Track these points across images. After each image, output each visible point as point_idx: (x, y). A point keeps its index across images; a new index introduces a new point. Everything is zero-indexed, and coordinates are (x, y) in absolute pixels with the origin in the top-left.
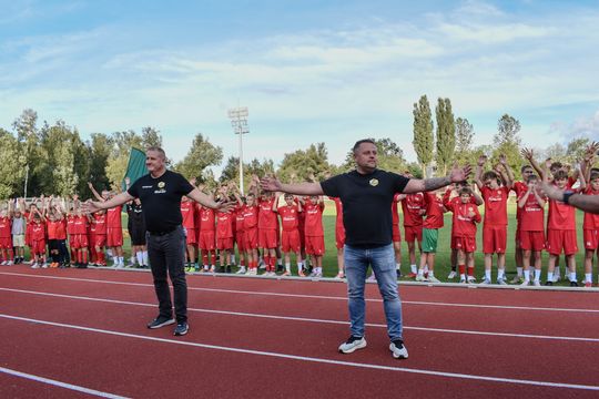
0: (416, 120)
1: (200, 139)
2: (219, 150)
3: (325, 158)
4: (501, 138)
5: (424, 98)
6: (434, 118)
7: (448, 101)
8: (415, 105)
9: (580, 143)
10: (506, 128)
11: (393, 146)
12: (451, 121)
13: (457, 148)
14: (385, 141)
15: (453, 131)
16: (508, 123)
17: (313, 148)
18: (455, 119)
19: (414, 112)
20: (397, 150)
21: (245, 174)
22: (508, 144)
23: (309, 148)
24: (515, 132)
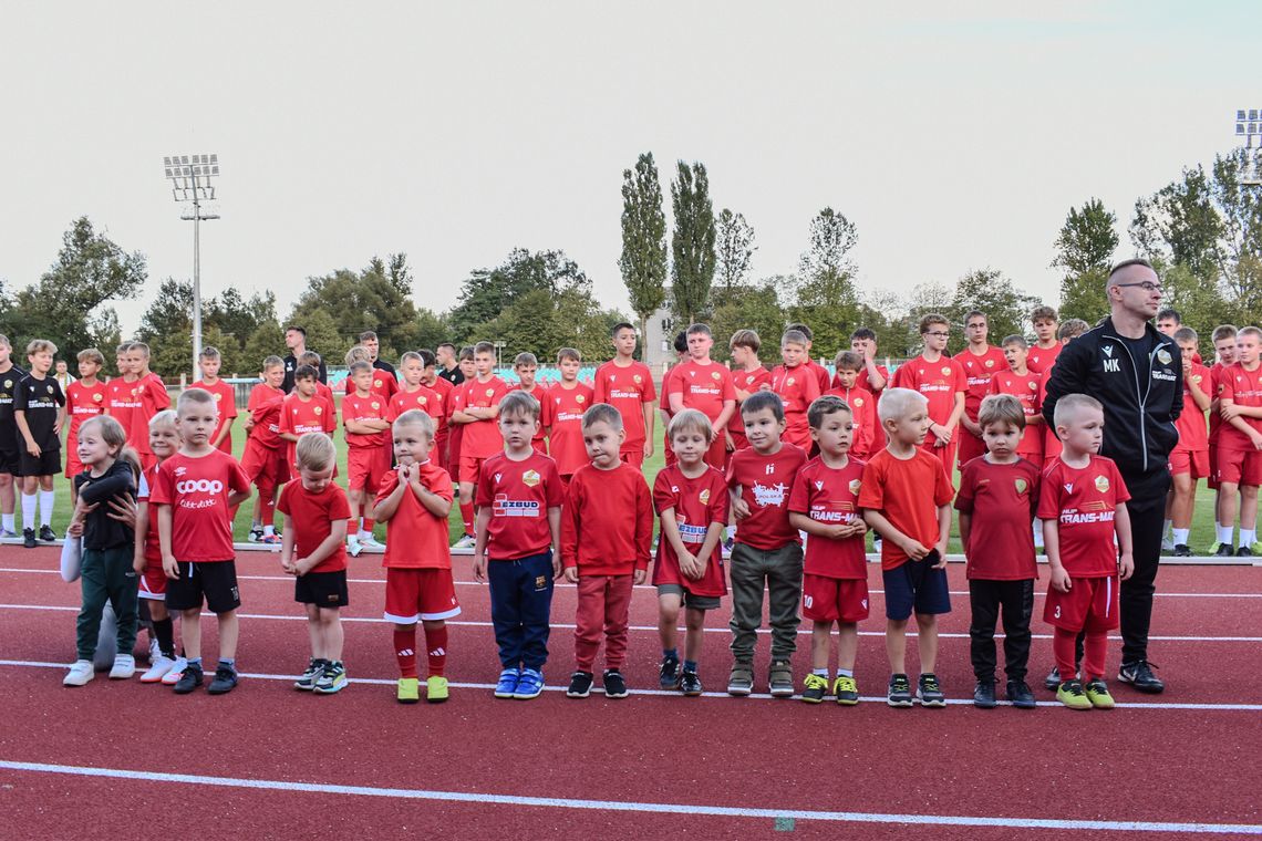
0: (628, 208)
1: (82, 232)
2: (137, 261)
3: (406, 291)
4: (814, 259)
5: (645, 162)
6: (667, 207)
7: (701, 170)
8: (628, 174)
9: (983, 279)
10: (827, 238)
11: (570, 270)
12: (708, 216)
13: (717, 281)
14: (551, 256)
15: (711, 239)
16: (832, 225)
17: (378, 266)
18: (716, 212)
19: (625, 191)
20: (580, 279)
21: (206, 324)
22: (832, 275)
23: (368, 265)
24: (845, 249)
